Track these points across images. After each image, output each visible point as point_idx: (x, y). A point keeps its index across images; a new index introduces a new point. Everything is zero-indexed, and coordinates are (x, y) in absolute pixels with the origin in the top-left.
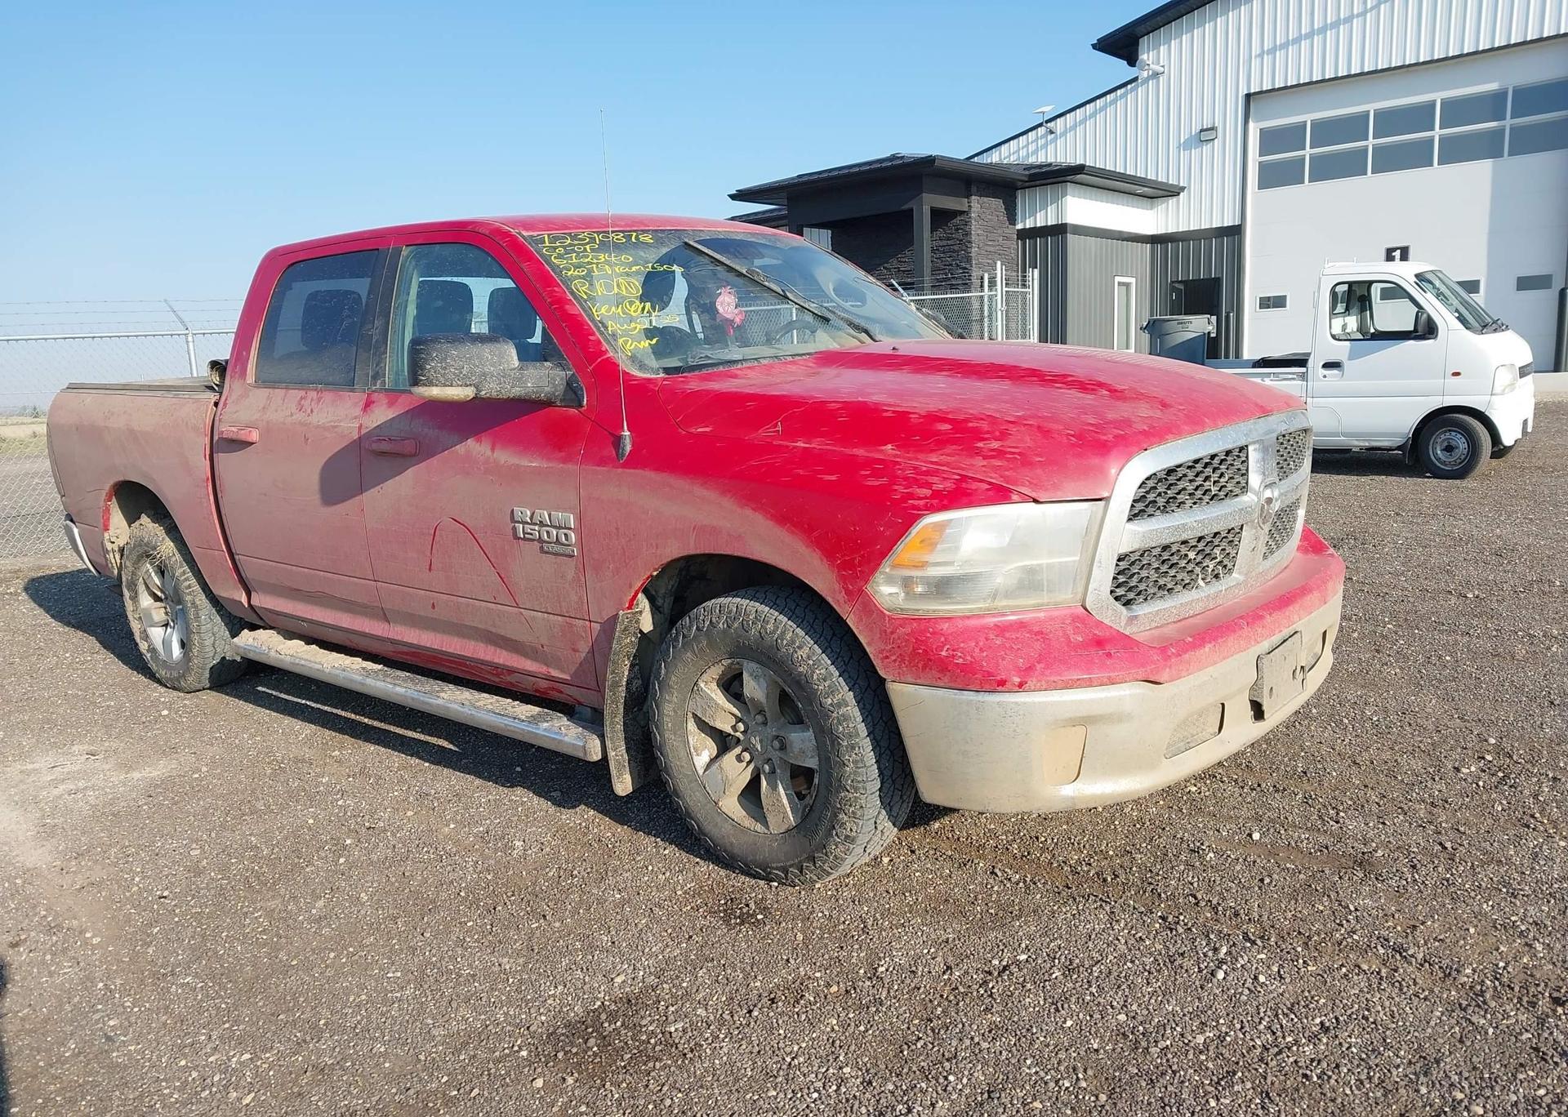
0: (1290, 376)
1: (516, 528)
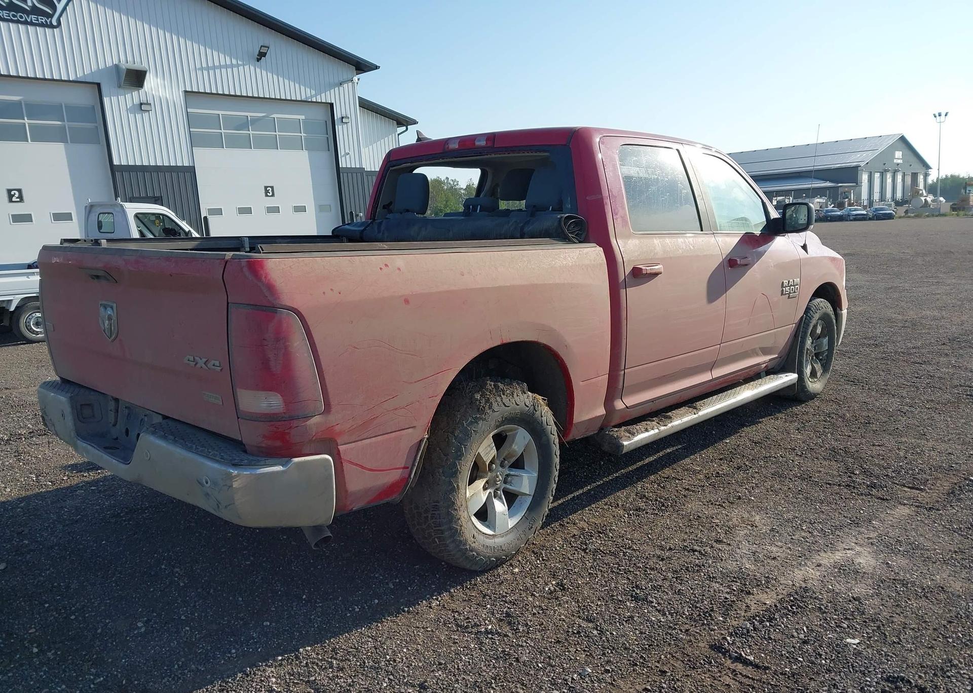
1: (783, 290)
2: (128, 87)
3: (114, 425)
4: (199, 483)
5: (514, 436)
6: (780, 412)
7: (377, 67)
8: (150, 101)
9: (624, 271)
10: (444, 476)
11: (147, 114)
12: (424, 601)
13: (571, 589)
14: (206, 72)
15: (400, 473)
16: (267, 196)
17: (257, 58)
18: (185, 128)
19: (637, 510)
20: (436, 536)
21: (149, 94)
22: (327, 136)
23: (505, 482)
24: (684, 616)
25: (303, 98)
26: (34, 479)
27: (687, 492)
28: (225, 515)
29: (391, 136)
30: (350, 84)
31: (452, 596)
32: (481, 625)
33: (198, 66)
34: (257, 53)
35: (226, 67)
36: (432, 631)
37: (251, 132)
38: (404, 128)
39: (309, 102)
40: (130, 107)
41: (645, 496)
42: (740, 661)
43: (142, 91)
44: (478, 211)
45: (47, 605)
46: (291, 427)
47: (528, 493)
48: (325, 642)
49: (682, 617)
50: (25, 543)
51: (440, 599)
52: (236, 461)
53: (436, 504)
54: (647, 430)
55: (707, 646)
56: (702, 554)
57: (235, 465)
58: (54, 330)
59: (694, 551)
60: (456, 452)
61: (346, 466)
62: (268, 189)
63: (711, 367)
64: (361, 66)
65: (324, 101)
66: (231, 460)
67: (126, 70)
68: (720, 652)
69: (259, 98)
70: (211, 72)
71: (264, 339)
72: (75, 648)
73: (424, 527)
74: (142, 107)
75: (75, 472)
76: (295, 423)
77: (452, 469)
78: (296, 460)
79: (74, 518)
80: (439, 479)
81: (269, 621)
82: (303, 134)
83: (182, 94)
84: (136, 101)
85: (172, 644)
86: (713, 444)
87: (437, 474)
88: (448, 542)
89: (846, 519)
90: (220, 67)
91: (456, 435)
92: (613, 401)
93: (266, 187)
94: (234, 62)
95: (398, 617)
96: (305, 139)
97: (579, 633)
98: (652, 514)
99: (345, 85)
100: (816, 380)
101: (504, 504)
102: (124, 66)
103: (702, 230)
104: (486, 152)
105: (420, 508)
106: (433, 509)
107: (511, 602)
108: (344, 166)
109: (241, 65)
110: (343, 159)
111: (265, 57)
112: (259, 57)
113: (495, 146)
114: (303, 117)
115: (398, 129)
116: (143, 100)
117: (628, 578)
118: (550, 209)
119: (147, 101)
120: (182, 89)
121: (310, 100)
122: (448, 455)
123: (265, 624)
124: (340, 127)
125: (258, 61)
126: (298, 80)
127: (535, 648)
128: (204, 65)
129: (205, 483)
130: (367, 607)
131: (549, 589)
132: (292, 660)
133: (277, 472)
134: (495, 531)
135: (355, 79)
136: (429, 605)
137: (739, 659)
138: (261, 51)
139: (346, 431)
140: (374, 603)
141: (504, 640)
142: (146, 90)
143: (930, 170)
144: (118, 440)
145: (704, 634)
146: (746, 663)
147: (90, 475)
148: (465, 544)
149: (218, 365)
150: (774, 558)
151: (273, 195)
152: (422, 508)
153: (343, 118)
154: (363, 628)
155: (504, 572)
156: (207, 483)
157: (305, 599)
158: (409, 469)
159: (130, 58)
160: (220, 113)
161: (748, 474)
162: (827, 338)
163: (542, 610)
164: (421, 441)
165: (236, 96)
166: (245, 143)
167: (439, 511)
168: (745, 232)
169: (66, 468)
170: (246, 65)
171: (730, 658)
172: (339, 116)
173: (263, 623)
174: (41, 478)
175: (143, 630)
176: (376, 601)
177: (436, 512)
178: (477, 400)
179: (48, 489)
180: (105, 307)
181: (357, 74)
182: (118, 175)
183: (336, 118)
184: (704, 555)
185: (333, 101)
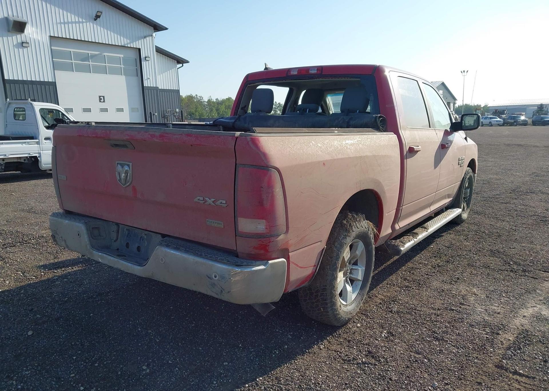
0: (33, 143)
1: (459, 162)
2: (14, 32)
3: (115, 241)
4: (209, 277)
5: (358, 245)
6: (449, 230)
7: (166, 29)
8: (28, 41)
9: (406, 149)
10: (330, 270)
11: (26, 49)
12: (315, 346)
13: (397, 335)
14: (63, 25)
15: (312, 269)
16: (100, 102)
17: (95, 19)
18: (50, 58)
19: (406, 287)
20: (322, 306)
21: (27, 37)
22: (137, 68)
23: (350, 273)
24: (470, 349)
25: (123, 44)
26: (22, 275)
27: (427, 276)
28: (225, 297)
29: (173, 69)
30: (150, 38)
31: (330, 342)
32: (357, 359)
33: (58, 21)
34: (95, 15)
35: (76, 23)
36: (329, 363)
37: (91, 63)
38: (181, 65)
39: (126, 47)
40: (16, 44)
41: (406, 279)
42: (516, 374)
43: (23, 35)
44: (307, 112)
45: (75, 358)
46: (270, 242)
47: (361, 279)
48: (269, 374)
49: (469, 349)
50: (38, 317)
51: (323, 344)
52: (239, 263)
53: (325, 287)
54: (409, 241)
55: (493, 366)
56: (457, 312)
57: (238, 266)
58: (67, 180)
59: (453, 310)
60: (336, 256)
61: (291, 265)
62: (101, 98)
63: (430, 205)
64: (157, 28)
65: (135, 47)
66: (235, 263)
67: (13, 22)
68: (503, 369)
69: (95, 42)
70: (66, 26)
71: (261, 187)
72: (108, 385)
73: (314, 301)
74: (23, 45)
75: (47, 270)
76: (272, 239)
77: (334, 266)
78: (270, 262)
79: (64, 299)
80: (328, 272)
81: (227, 362)
82: (122, 66)
83: (48, 38)
84: (19, 41)
85: (172, 380)
86: (425, 248)
87: (326, 269)
88: (329, 310)
89: (522, 290)
90: (68, 23)
91: (336, 245)
92: (394, 225)
93: (100, 97)
94: (80, 20)
95: (304, 356)
96: (124, 69)
97: (416, 361)
98: (416, 289)
99: (148, 38)
100: (464, 212)
101: (350, 286)
102: (11, 18)
103: (430, 127)
104: (316, 77)
105: (313, 290)
106: (322, 290)
107: (367, 344)
108: (147, 86)
109: (84, 22)
110: (146, 81)
111: (99, 18)
112: (96, 18)
113: (323, 74)
114: (122, 56)
115: (177, 65)
116: (24, 40)
117: (426, 327)
118: (358, 112)
119: (26, 41)
120: (48, 35)
121: (126, 46)
122: (332, 257)
123: (224, 364)
124: (144, 63)
125: (95, 20)
126: (120, 34)
127: (397, 371)
128: (62, 21)
129: (214, 277)
130: (282, 351)
131: (385, 336)
132: (255, 386)
133: (260, 270)
134: (347, 303)
135: (154, 34)
136: (319, 348)
137: (515, 373)
138: (97, 14)
139: (294, 244)
140: (285, 348)
141: (376, 367)
142: (26, 34)
143: (456, 101)
144: (119, 251)
145: (488, 360)
146: (520, 375)
147: (58, 272)
148: (337, 311)
149: (225, 203)
150: (499, 313)
151: (104, 101)
152: (314, 290)
153: (146, 57)
154: (287, 364)
155: (353, 326)
156: (215, 277)
157: (241, 346)
158: (316, 267)
159: (15, 14)
160: (72, 50)
161: (454, 265)
162: (469, 189)
163: (387, 348)
164: (323, 249)
165: (81, 41)
166: (87, 69)
167: (326, 291)
168: (445, 129)
169: (40, 267)
170: (88, 22)
171: (511, 373)
172: (144, 56)
173: (223, 363)
174: (26, 274)
175: (148, 371)
176: (286, 347)
177: (324, 292)
178: (345, 224)
179: (35, 281)
180: (122, 166)
181: (154, 32)
182: (7, 86)
183: (142, 57)
184: (459, 313)
185: (140, 47)
